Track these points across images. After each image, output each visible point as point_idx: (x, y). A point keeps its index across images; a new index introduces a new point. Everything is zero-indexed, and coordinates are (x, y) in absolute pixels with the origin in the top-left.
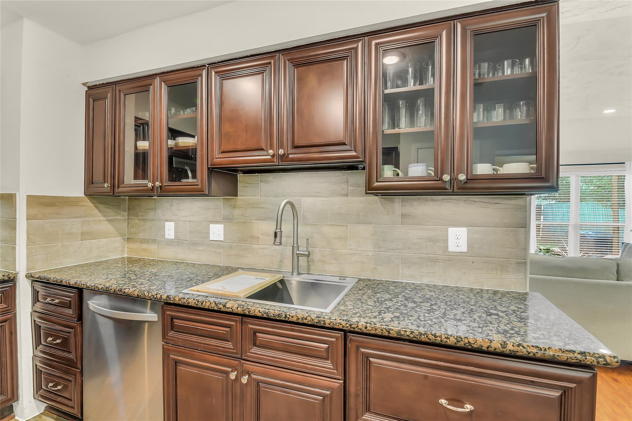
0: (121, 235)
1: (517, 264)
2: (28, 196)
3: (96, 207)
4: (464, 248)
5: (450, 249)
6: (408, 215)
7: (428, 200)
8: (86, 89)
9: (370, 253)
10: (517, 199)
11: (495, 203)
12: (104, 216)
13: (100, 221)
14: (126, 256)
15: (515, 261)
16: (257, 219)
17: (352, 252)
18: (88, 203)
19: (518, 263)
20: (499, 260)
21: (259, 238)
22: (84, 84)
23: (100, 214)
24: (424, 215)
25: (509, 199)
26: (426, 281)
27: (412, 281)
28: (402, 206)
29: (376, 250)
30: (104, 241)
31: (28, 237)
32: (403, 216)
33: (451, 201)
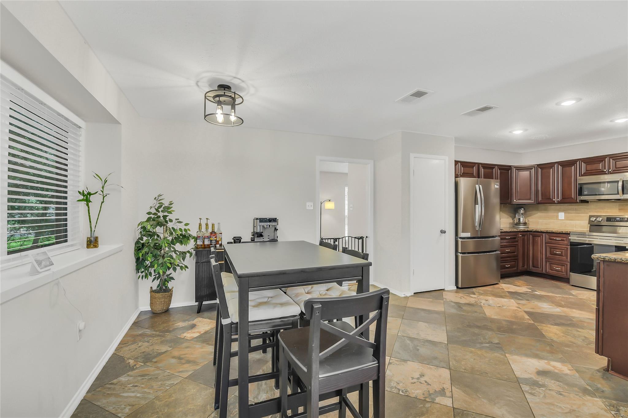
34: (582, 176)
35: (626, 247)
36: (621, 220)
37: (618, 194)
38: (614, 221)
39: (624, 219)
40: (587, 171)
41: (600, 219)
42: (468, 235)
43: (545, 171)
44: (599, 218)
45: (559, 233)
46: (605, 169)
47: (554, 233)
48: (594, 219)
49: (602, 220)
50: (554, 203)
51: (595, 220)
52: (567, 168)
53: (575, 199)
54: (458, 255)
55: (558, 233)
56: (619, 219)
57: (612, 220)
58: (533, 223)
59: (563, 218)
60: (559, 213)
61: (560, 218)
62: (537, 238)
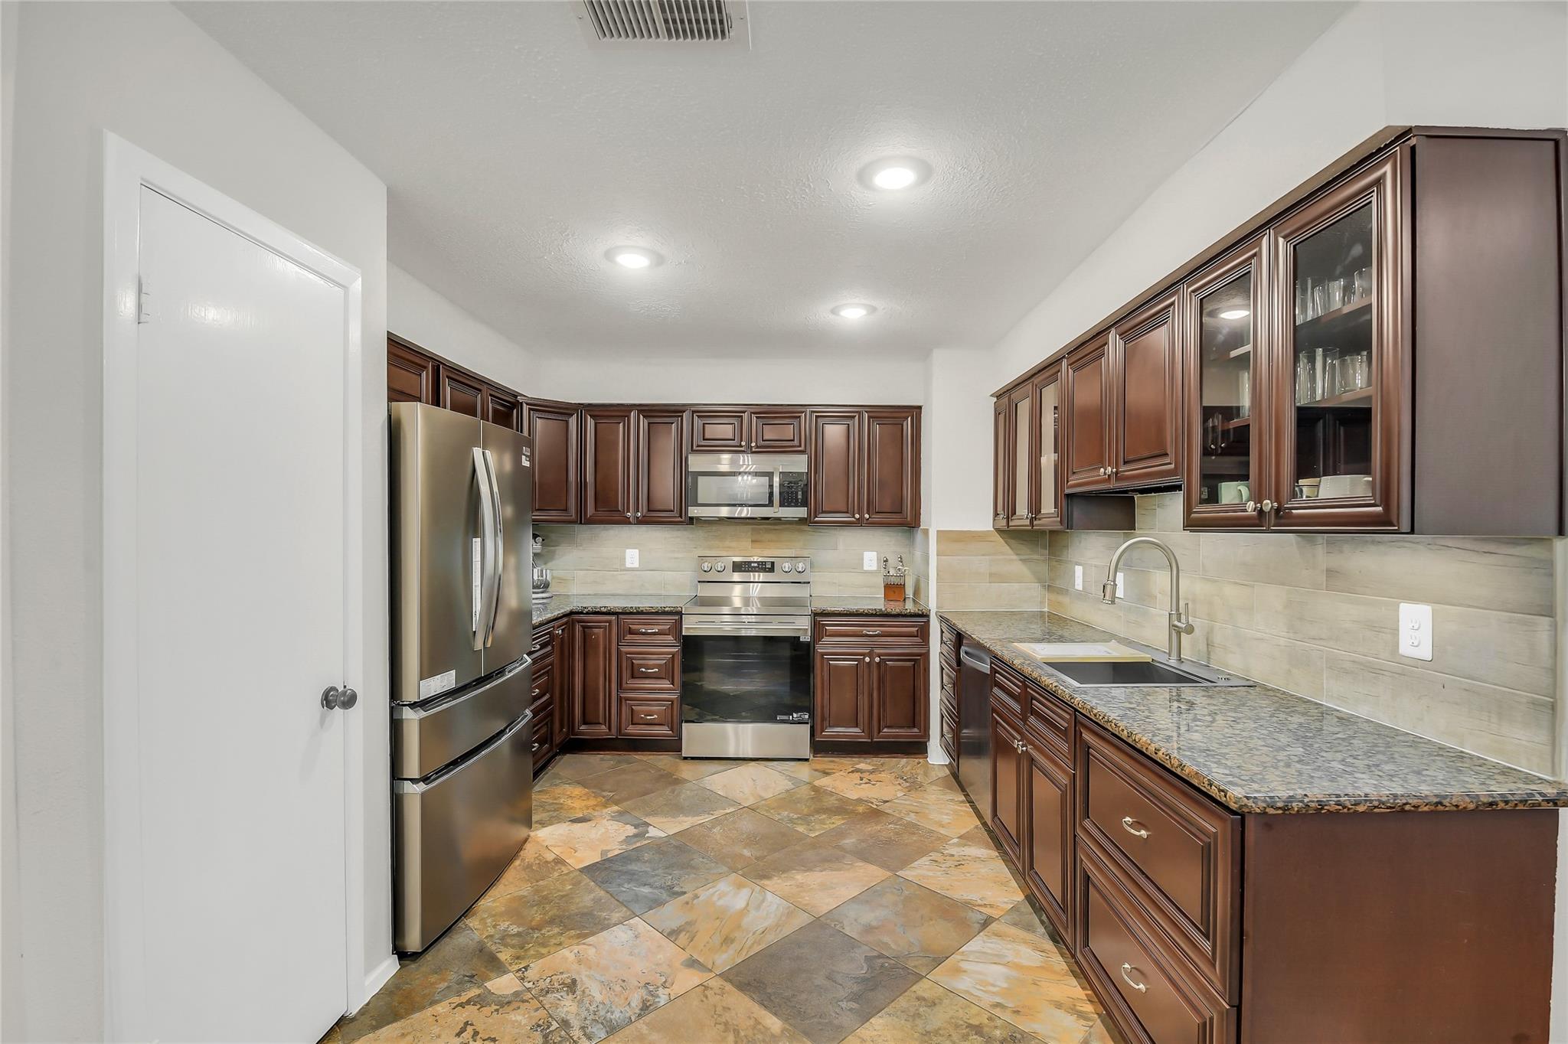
0: (1040, 581)
1: (1532, 706)
2: (938, 531)
3: (1006, 542)
4: (1425, 652)
5: (1402, 651)
6: (1336, 572)
7: (1367, 542)
8: (995, 399)
9: (1282, 642)
10: (1530, 544)
11: (1485, 552)
12: (1017, 554)
13: (1012, 560)
14: (1046, 610)
15: (1527, 696)
16: (1154, 568)
17: (1259, 635)
18: (998, 538)
19: (1534, 704)
20: (1495, 689)
21: (1156, 597)
22: (992, 396)
23: (1010, 551)
24: (1360, 572)
25: (1513, 543)
26: (1363, 711)
27: (1344, 708)
28: (1327, 553)
29: (1291, 635)
30: (1016, 586)
31: (938, 574)
32: (1331, 573)
33: (1406, 544)
34: (695, 451)
35: (799, 637)
37: (771, 503)
38: (748, 571)
39: (765, 565)
40: (704, 440)
41: (720, 566)
42: (446, 681)
43: (603, 426)
45: (657, 613)
46: (742, 440)
47: (642, 613)
48: (709, 565)
49: (723, 568)
50: (626, 522)
51: (709, 568)
53: (678, 514)
54: (402, 795)
55: (652, 613)
56: (756, 565)
57: (743, 569)
58: (562, 580)
59: (636, 565)
60: (628, 551)
61: (628, 565)
62: (594, 634)
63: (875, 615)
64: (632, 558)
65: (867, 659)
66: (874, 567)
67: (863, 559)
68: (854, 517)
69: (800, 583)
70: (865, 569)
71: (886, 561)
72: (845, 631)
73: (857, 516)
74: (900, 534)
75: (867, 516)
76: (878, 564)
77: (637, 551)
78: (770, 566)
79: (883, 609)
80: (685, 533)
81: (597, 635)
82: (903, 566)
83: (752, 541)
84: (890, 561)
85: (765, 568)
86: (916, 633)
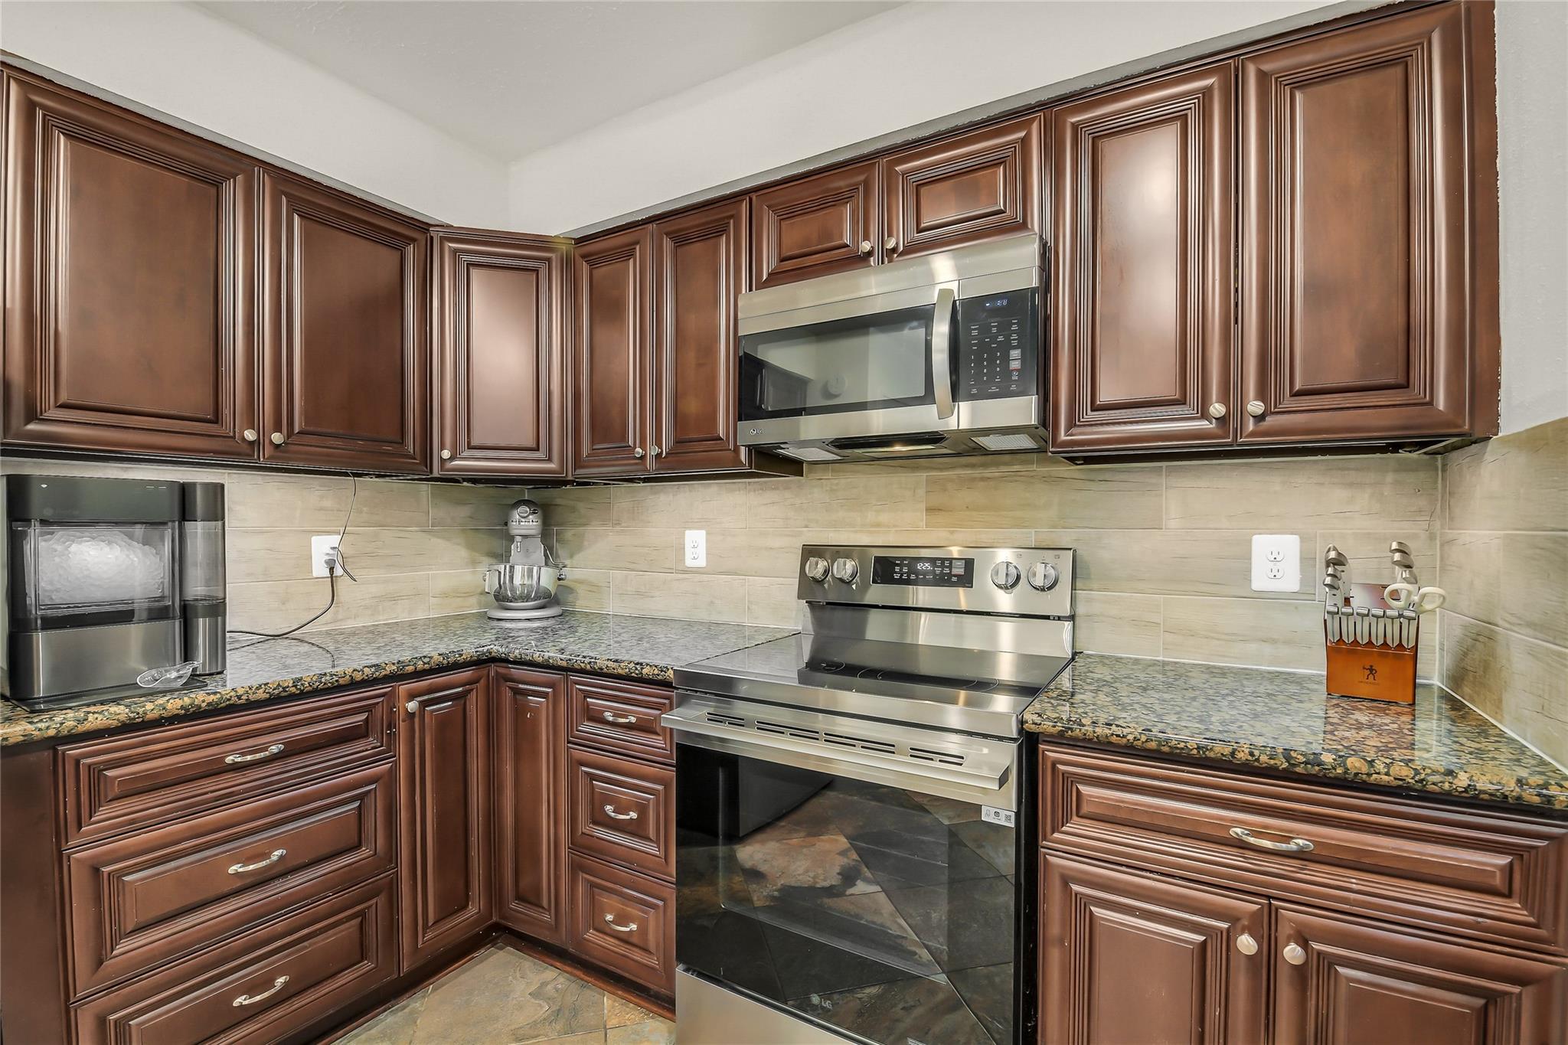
34: (763, 285)
36: (938, 570)
37: (928, 397)
38: (908, 582)
39: (950, 567)
40: (783, 260)
41: (845, 568)
43: (601, 272)
44: (842, 560)
46: (866, 238)
47: (604, 674)
48: (822, 565)
49: (854, 576)
51: (826, 572)
52: (697, 248)
53: (731, 447)
56: (927, 566)
57: (897, 576)
58: (594, 588)
59: (702, 562)
60: (687, 532)
61: (689, 562)
62: (531, 710)
63: (1289, 775)
64: (696, 547)
65: (1246, 944)
66: (1290, 581)
67: (1248, 557)
68: (1204, 415)
69: (1047, 617)
70: (1257, 585)
71: (1339, 561)
72: (1153, 813)
73: (1217, 409)
74: (1390, 477)
75: (1255, 407)
76: (1302, 570)
77: (703, 533)
78: (961, 571)
79: (1328, 758)
80: (787, 494)
81: (536, 711)
82: (1414, 580)
83: (930, 510)
84: (1353, 564)
85: (950, 575)
86: (1498, 881)
